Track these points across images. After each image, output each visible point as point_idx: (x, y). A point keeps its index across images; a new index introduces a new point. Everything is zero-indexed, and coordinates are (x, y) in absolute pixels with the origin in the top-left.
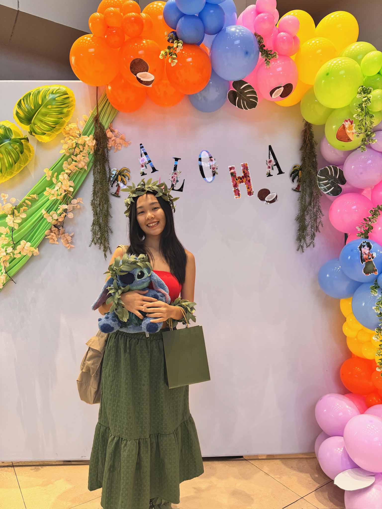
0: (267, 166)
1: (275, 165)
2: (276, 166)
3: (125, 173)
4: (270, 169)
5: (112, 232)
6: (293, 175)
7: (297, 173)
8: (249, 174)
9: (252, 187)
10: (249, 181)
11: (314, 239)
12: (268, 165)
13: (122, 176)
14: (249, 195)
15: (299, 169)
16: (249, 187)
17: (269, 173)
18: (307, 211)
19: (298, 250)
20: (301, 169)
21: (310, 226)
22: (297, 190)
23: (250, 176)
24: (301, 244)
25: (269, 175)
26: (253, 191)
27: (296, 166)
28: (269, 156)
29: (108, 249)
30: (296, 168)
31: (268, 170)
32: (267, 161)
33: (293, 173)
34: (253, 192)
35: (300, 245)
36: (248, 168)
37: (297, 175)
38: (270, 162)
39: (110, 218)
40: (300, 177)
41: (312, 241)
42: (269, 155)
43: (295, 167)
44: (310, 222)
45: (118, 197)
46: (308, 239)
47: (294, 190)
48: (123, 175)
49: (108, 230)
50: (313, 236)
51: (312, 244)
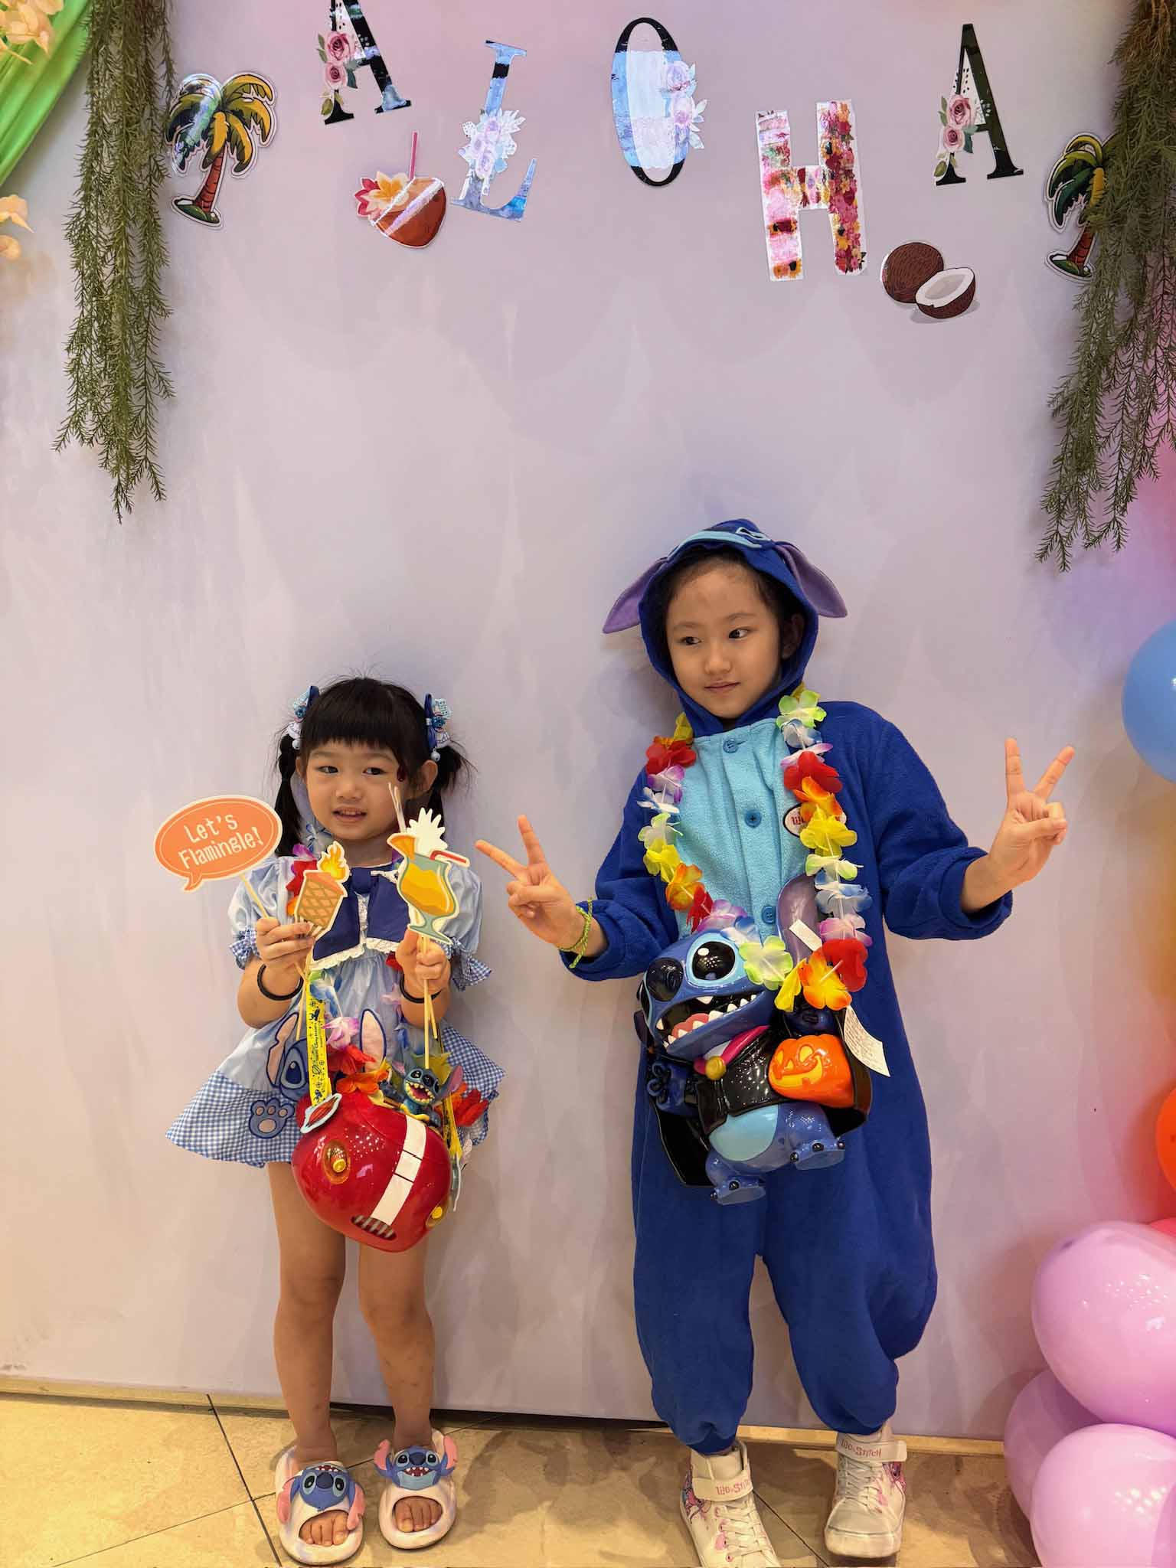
0: (942, 131)
1: (980, 128)
2: (985, 135)
3: (251, 102)
4: (958, 148)
5: (167, 392)
6: (1061, 185)
7: (1081, 177)
8: (851, 160)
9: (861, 231)
10: (850, 197)
11: (1124, 509)
12: (951, 122)
13: (232, 118)
14: (841, 268)
15: (1092, 162)
16: (846, 227)
17: (951, 169)
18: (1109, 372)
19: (1042, 556)
20: (1104, 163)
21: (1115, 445)
22: (1072, 263)
23: (856, 170)
24: (1061, 529)
25: (950, 177)
26: (863, 249)
27: (1083, 144)
28: (959, 82)
29: (146, 472)
30: (1078, 155)
31: (943, 151)
32: (944, 104)
33: (1065, 174)
34: (864, 254)
35: (1057, 532)
36: (852, 133)
37: (1083, 188)
38: (960, 108)
39: (158, 321)
40: (1093, 201)
41: (1115, 519)
42: (960, 75)
43: (1077, 146)
44: (1119, 428)
45: (210, 221)
46: (1098, 506)
47: (1058, 264)
48: (239, 114)
49: (151, 379)
50: (1124, 496)
51: (1111, 533)
